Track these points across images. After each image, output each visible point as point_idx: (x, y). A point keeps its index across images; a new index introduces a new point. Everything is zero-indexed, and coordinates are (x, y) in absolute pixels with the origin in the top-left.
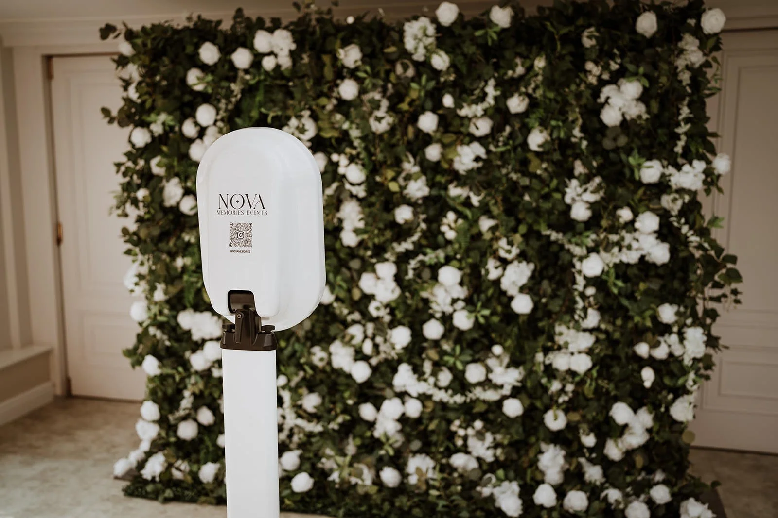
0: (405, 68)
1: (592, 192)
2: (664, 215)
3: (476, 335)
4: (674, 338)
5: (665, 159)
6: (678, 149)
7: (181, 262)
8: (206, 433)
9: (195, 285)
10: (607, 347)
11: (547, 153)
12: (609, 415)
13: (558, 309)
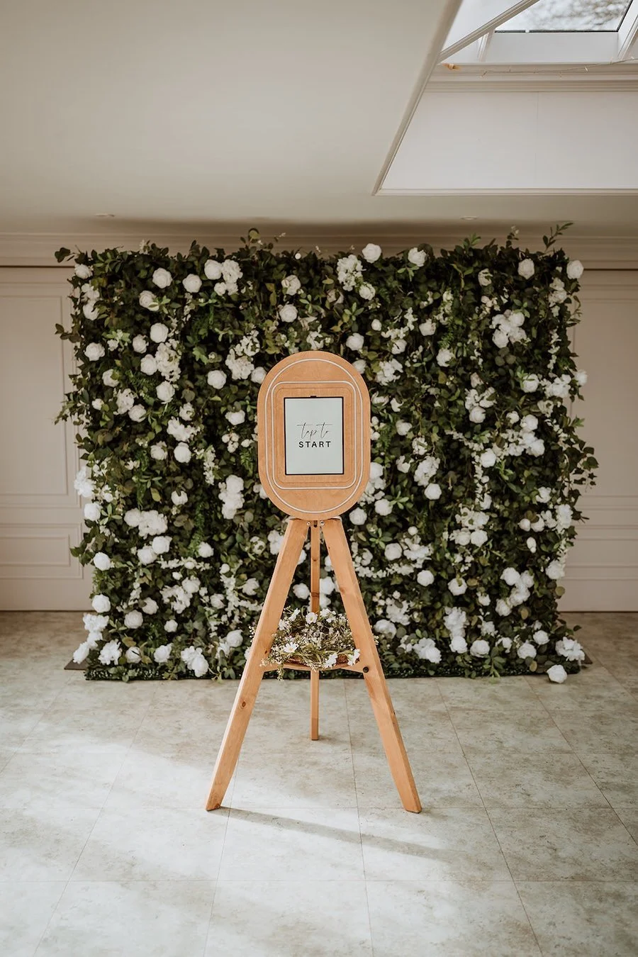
0: (337, 296)
1: (487, 399)
2: (541, 418)
3: (394, 520)
4: (549, 513)
5: (540, 374)
6: (551, 366)
7: (132, 465)
8: (152, 620)
9: (144, 485)
10: (499, 524)
11: (453, 368)
12: (501, 578)
13: (461, 494)
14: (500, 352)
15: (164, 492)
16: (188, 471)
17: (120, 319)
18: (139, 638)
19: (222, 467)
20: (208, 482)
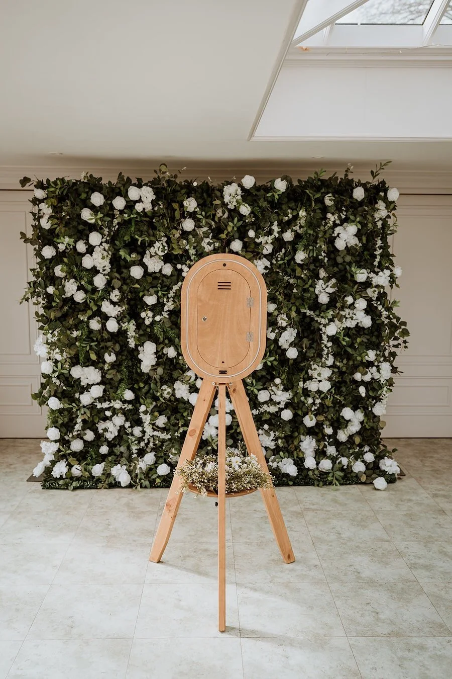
0: (224, 213)
1: (331, 287)
2: (369, 300)
4: (375, 368)
5: (369, 269)
6: (376, 263)
7: (75, 334)
8: (90, 446)
9: (84, 348)
10: (339, 376)
11: (307, 265)
12: (341, 415)
13: (313, 355)
14: (340, 254)
15: (99, 354)
16: (116, 338)
17: (67, 229)
18: (81, 458)
19: (141, 335)
20: (131, 346)
